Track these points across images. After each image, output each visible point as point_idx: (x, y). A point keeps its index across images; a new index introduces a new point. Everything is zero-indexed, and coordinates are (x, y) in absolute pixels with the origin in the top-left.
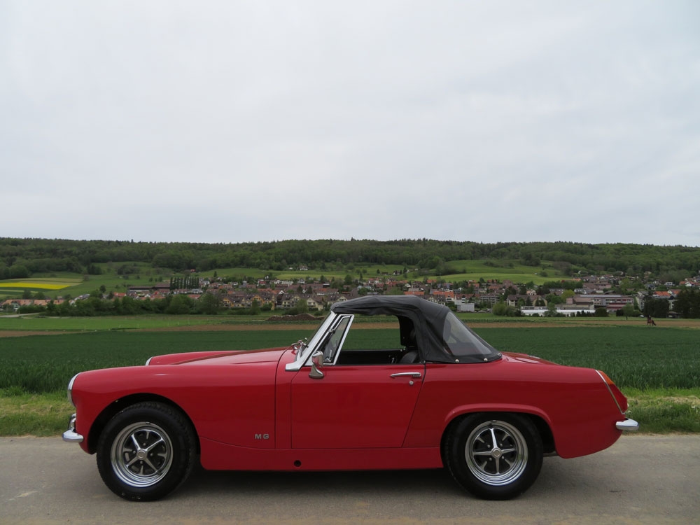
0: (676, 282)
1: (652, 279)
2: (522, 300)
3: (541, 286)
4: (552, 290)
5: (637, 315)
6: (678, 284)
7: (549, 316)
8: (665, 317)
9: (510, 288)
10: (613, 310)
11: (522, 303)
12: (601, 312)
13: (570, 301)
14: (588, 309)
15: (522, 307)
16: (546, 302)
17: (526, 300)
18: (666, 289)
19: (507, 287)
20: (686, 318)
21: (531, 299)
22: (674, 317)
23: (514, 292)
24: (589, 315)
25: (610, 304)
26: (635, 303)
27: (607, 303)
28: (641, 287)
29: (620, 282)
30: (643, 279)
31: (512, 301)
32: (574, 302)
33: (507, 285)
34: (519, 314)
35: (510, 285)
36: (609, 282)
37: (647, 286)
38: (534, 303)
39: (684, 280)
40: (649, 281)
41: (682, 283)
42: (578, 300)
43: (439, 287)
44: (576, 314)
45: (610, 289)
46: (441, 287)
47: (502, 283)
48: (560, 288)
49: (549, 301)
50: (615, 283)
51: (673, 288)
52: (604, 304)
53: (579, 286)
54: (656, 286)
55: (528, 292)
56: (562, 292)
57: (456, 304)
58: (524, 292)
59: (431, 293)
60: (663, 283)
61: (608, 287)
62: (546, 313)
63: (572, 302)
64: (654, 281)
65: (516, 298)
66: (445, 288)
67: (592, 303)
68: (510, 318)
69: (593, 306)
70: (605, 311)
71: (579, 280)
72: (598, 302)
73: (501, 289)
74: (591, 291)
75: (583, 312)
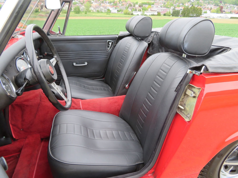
0: (183, 4)
1: (176, 3)
2: (134, 9)
3: (140, 4)
4: (144, 5)
5: (170, 16)
6: (183, 5)
7: (142, 15)
8: (178, 16)
10: (163, 14)
11: (133, 10)
12: (159, 14)
13: (149, 10)
14: (155, 13)
15: (133, 12)
16: (141, 10)
17: (135, 9)
18: (179, 6)
19: (129, 4)
20: (184, 17)
21: (137, 8)
22: (181, 17)
23: (131, 6)
24: (155, 15)
25: (162, 11)
26: (170, 11)
27: (161, 11)
28: (172, 5)
29: (166, 3)
30: (173, 2)
31: (130, 9)
32: (151, 10)
33: (129, 3)
34: (132, 14)
35: (130, 3)
36: (163, 3)
37: (174, 5)
38: (138, 10)
39: (185, 3)
40: (175, 3)
41: (185, 4)
42: (152, 9)
43: (104, 2)
44: (151, 15)
45: (163, 6)
46: (105, 2)
47: (127, 2)
48: (147, 4)
49: (143, 9)
50: (165, 3)
51: (182, 6)
52: (160, 11)
53: (153, 4)
54: (177, 5)
55: (136, 6)
56: (147, 6)
57: (110, 10)
58: (134, 6)
59: (101, 5)
60: (179, 4)
61: (162, 5)
62: (141, 14)
63: (150, 10)
65: (131, 8)
66: (107, 3)
67: (156, 11)
68: (129, 16)
69: (157, 12)
70: (160, 14)
71: (153, 2)
72: (158, 10)
73: (126, 4)
74: (156, 6)
75: (153, 14)
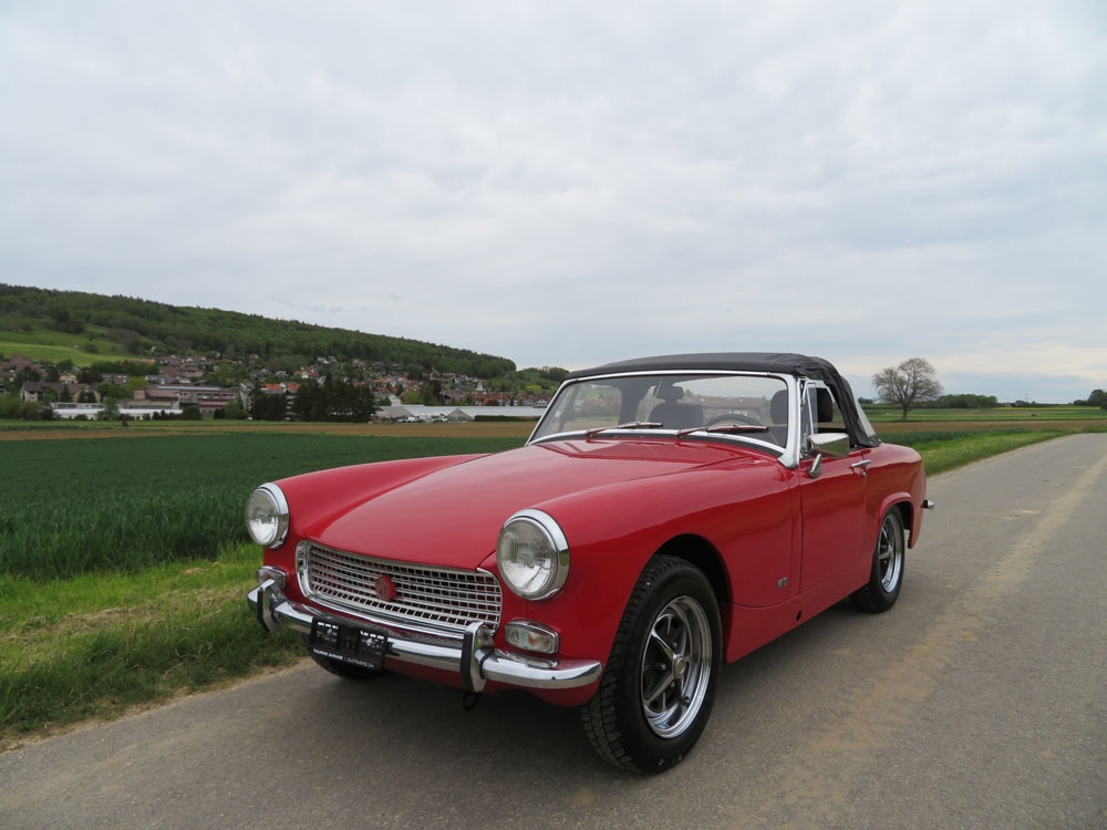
0: (290, 372)
1: (260, 366)
2: (52, 391)
3: (85, 369)
4: (107, 377)
5: (244, 418)
6: (292, 374)
7: (106, 419)
8: (280, 420)
9: (27, 369)
10: (208, 410)
11: (51, 396)
12: (191, 412)
13: (140, 394)
14: (170, 408)
15: (53, 405)
16: (97, 396)
17: (59, 392)
18: (278, 380)
19: (20, 368)
20: (307, 421)
21: (71, 389)
22: (291, 420)
23: (35, 377)
24: (172, 417)
25: (204, 400)
26: (240, 400)
27: (199, 400)
28: (245, 376)
29: (215, 368)
30: (248, 365)
31: (32, 393)
32: (148, 397)
33: (21, 365)
34: (49, 416)
35: (26, 363)
36: (200, 367)
37: (253, 375)
38: (76, 396)
39: (299, 369)
40: (256, 368)
41: (297, 372)
42: (154, 393)
44: (151, 416)
45: (201, 378)
47: (8, 360)
48: (122, 373)
49: (103, 393)
50: (209, 369)
51: (286, 380)
52: (195, 401)
53: (153, 371)
54: (265, 376)
55: (63, 378)
56: (123, 379)
58: (54, 377)
60: (274, 372)
61: (199, 374)
62: (100, 414)
63: (143, 397)
64: (263, 367)
65: (38, 388)
67: (176, 399)
68: (32, 423)
69: (177, 403)
70: (197, 411)
71: (153, 361)
72: (186, 397)
73: (7, 370)
74: (172, 380)
75: (163, 412)
